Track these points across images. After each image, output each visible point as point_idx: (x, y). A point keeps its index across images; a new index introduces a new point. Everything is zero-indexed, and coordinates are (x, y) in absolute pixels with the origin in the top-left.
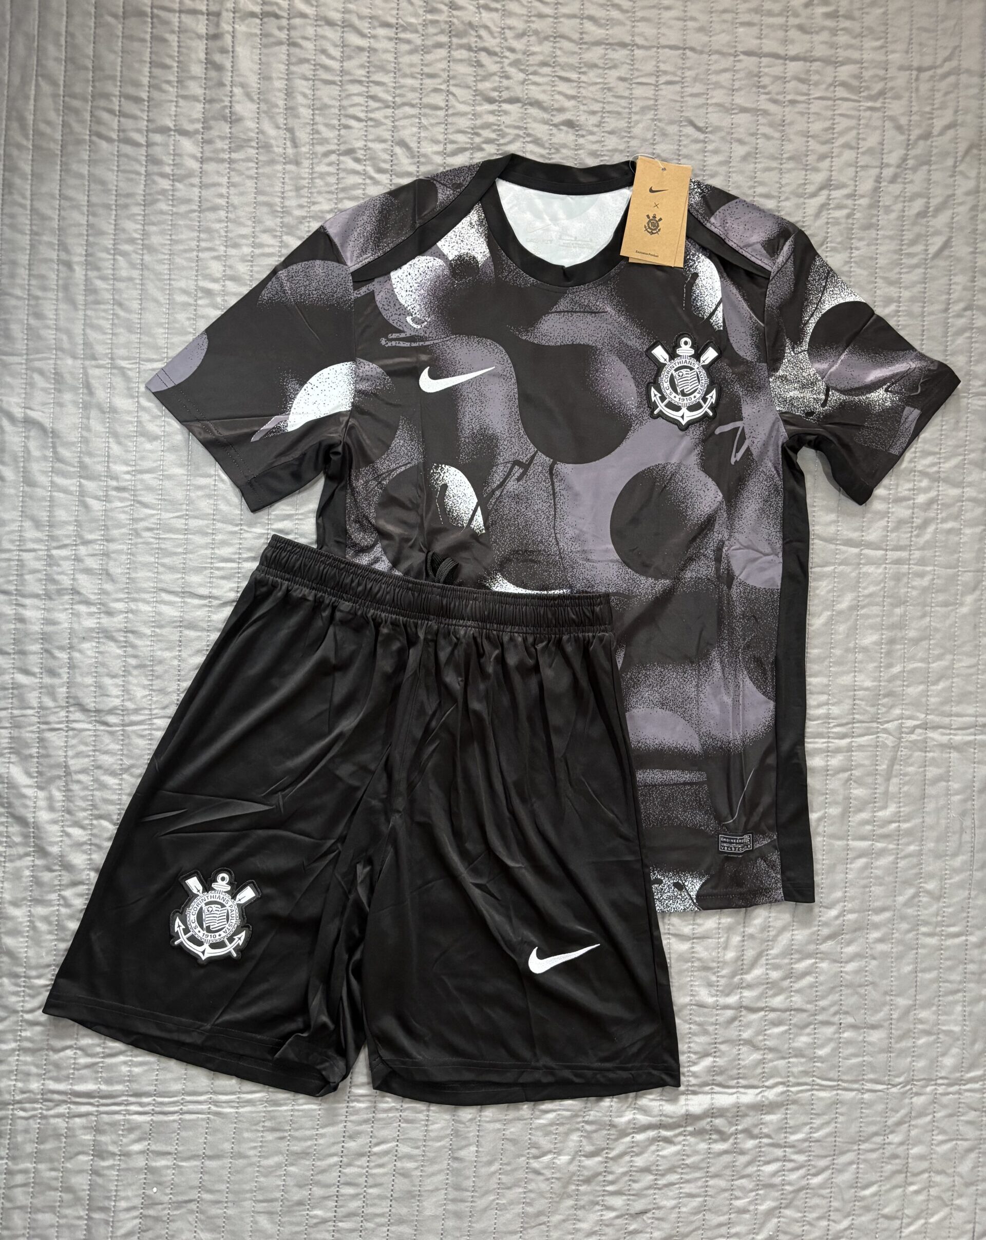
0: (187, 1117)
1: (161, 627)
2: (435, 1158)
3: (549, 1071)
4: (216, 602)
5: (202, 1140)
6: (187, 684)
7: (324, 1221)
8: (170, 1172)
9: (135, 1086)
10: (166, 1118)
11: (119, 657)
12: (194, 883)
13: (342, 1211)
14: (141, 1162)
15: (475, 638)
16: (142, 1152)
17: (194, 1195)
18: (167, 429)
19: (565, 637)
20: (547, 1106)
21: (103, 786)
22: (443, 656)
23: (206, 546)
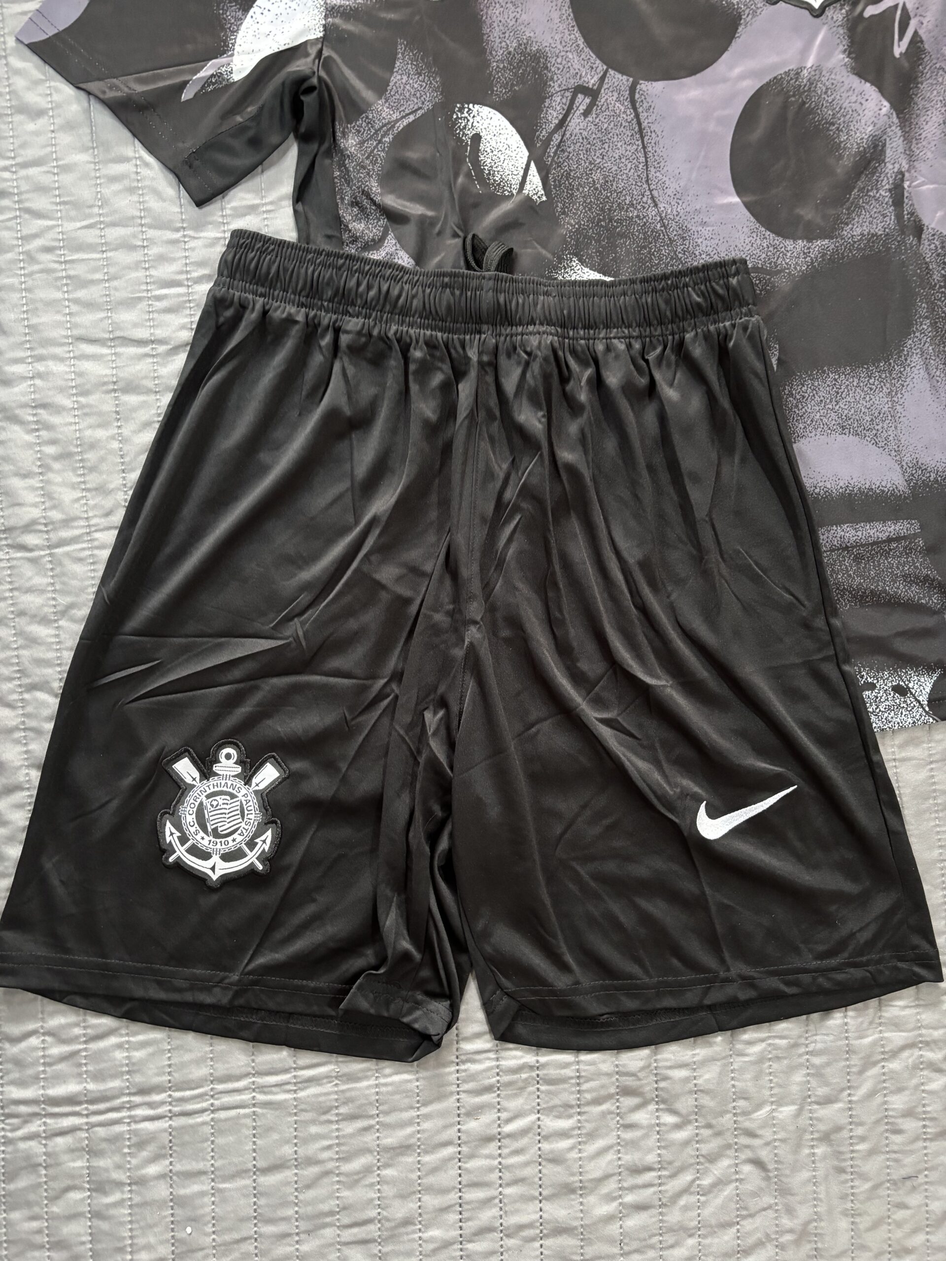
0: (223, 1115)
1: (85, 393)
2: (596, 1129)
3: (748, 982)
4: (162, 349)
5: (249, 1146)
6: (135, 476)
7: (447, 1244)
8: (208, 1200)
9: (138, 1079)
10: (191, 1121)
11: (30, 446)
12: (185, 768)
13: (470, 1227)
14: (162, 1191)
15: (554, 351)
16: (162, 1176)
17: (249, 1229)
18: (56, 97)
19: (689, 336)
20: (749, 1034)
21: (33, 641)
22: (510, 384)
23: (137, 266)
